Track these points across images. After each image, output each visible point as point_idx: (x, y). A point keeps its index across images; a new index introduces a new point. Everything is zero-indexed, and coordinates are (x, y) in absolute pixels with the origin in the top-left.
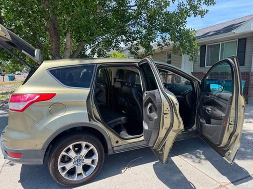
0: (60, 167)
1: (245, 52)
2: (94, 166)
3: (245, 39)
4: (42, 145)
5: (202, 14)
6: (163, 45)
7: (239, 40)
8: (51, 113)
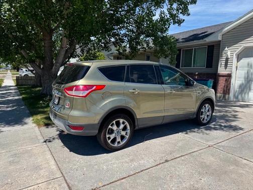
0: (107, 136)
1: (212, 56)
2: (127, 137)
3: (213, 46)
4: (98, 121)
5: (180, 22)
6: (147, 48)
7: (208, 46)
8: (103, 99)
